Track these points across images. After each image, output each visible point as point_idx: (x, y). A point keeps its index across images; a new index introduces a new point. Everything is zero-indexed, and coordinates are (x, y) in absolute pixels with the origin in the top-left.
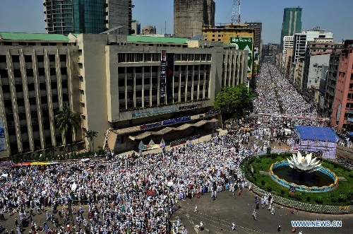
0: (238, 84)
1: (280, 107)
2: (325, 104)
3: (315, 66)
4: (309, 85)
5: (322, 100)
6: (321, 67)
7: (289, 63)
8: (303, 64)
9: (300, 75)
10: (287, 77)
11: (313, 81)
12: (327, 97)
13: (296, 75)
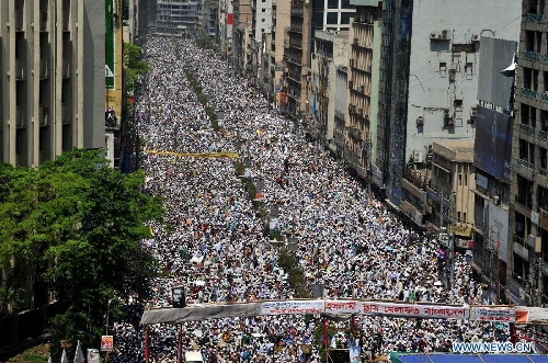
0: (57, 149)
1: (287, 262)
2: (518, 236)
3: (439, 43)
4: (416, 147)
5: (499, 216)
6: (472, 47)
7: (294, 35)
8: (375, 40)
9: (360, 94)
10: (290, 110)
11: (434, 122)
12: (523, 198)
13: (339, 97)
